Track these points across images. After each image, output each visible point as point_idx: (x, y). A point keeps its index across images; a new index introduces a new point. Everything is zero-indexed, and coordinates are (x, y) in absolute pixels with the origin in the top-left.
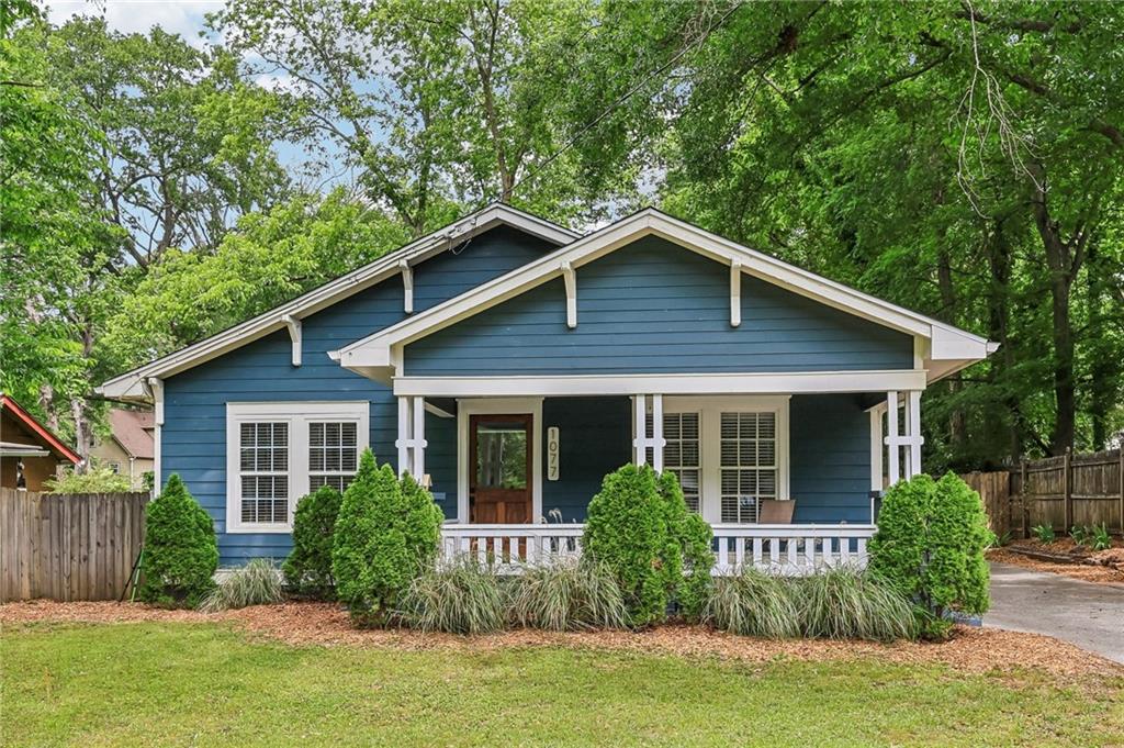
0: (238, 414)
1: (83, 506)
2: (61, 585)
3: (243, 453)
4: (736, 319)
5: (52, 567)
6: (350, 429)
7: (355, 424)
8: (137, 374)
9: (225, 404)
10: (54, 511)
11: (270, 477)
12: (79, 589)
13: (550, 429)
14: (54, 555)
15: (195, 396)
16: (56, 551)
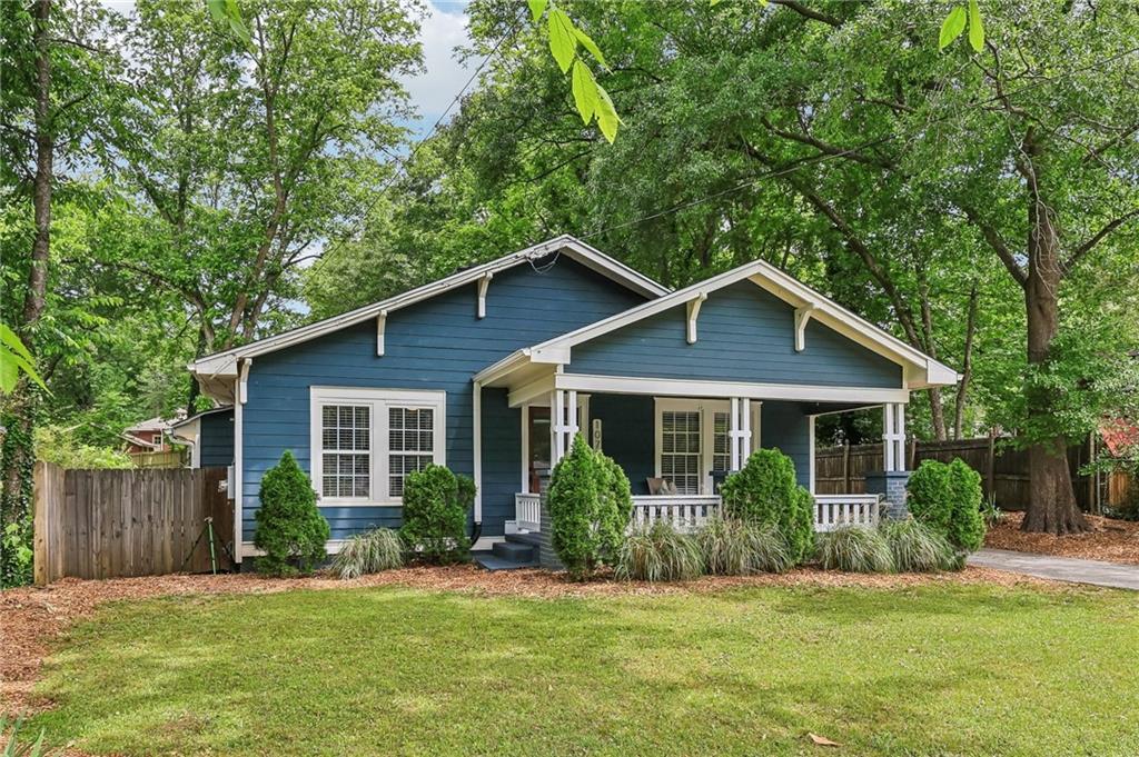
0: (321, 397)
1: (115, 482)
2: (90, 560)
3: (325, 432)
4: (801, 345)
5: (78, 544)
6: (427, 415)
7: (431, 411)
8: (233, 354)
9: (309, 387)
10: (80, 488)
11: (351, 456)
12: (111, 564)
13: (595, 421)
14: (80, 531)
15: (278, 378)
16: (82, 527)
